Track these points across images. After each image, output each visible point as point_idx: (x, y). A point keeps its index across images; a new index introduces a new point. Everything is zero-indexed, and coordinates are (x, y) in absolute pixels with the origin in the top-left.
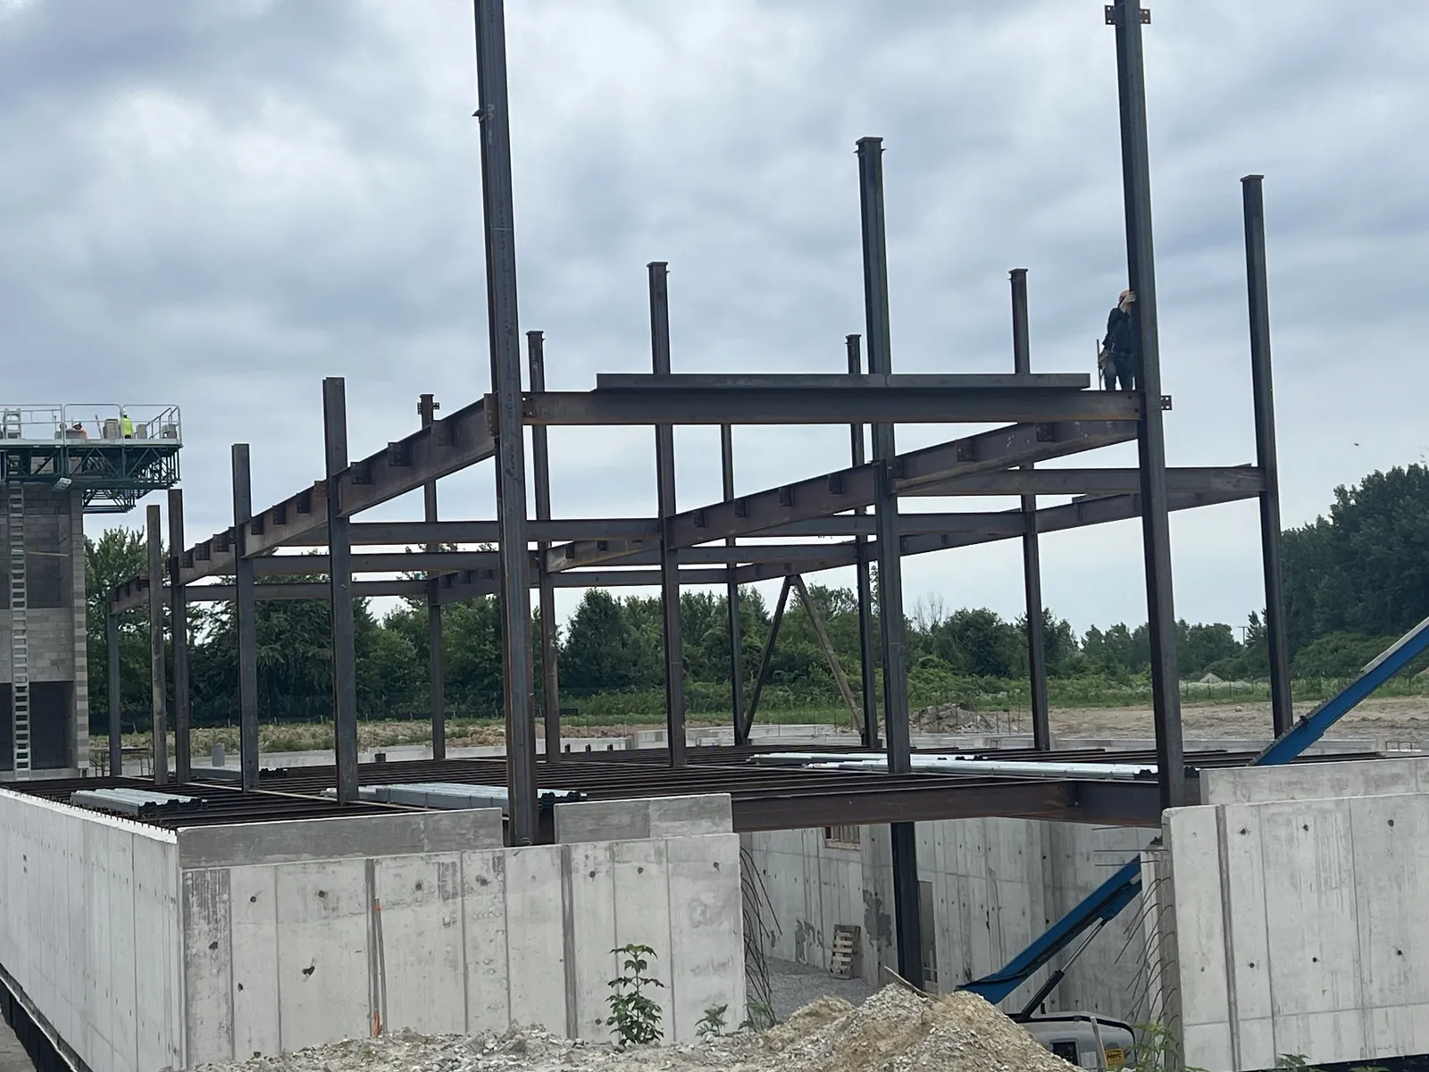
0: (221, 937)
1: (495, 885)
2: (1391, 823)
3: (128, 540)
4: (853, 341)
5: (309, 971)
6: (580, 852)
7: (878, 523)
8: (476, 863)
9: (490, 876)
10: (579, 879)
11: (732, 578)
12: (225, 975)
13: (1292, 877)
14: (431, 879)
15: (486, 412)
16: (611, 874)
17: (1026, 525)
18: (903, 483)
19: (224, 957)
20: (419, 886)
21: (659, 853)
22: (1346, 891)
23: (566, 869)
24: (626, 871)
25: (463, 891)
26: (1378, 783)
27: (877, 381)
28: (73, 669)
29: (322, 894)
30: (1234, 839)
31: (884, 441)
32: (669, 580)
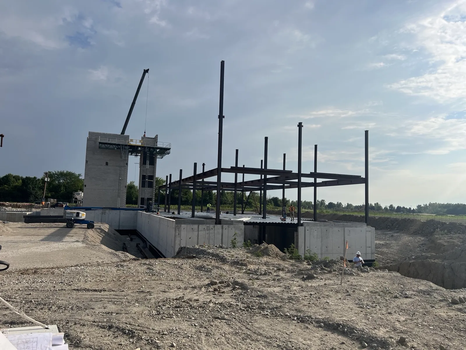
0: (180, 233)
1: (214, 229)
2: (327, 231)
3: (159, 179)
4: (262, 161)
5: (190, 238)
6: (224, 226)
7: (264, 186)
8: (211, 226)
9: (213, 228)
10: (224, 229)
11: (243, 191)
12: (180, 238)
13: (314, 236)
14: (206, 228)
15: (216, 170)
16: (228, 229)
17: (283, 188)
18: (267, 182)
19: (180, 236)
20: (204, 229)
21: (234, 227)
22: (320, 239)
23: (222, 228)
24: (230, 229)
25: (209, 230)
26: (325, 226)
27: (265, 170)
28: (153, 196)
29: (192, 229)
30: (306, 231)
31: (265, 177)
32: (235, 190)
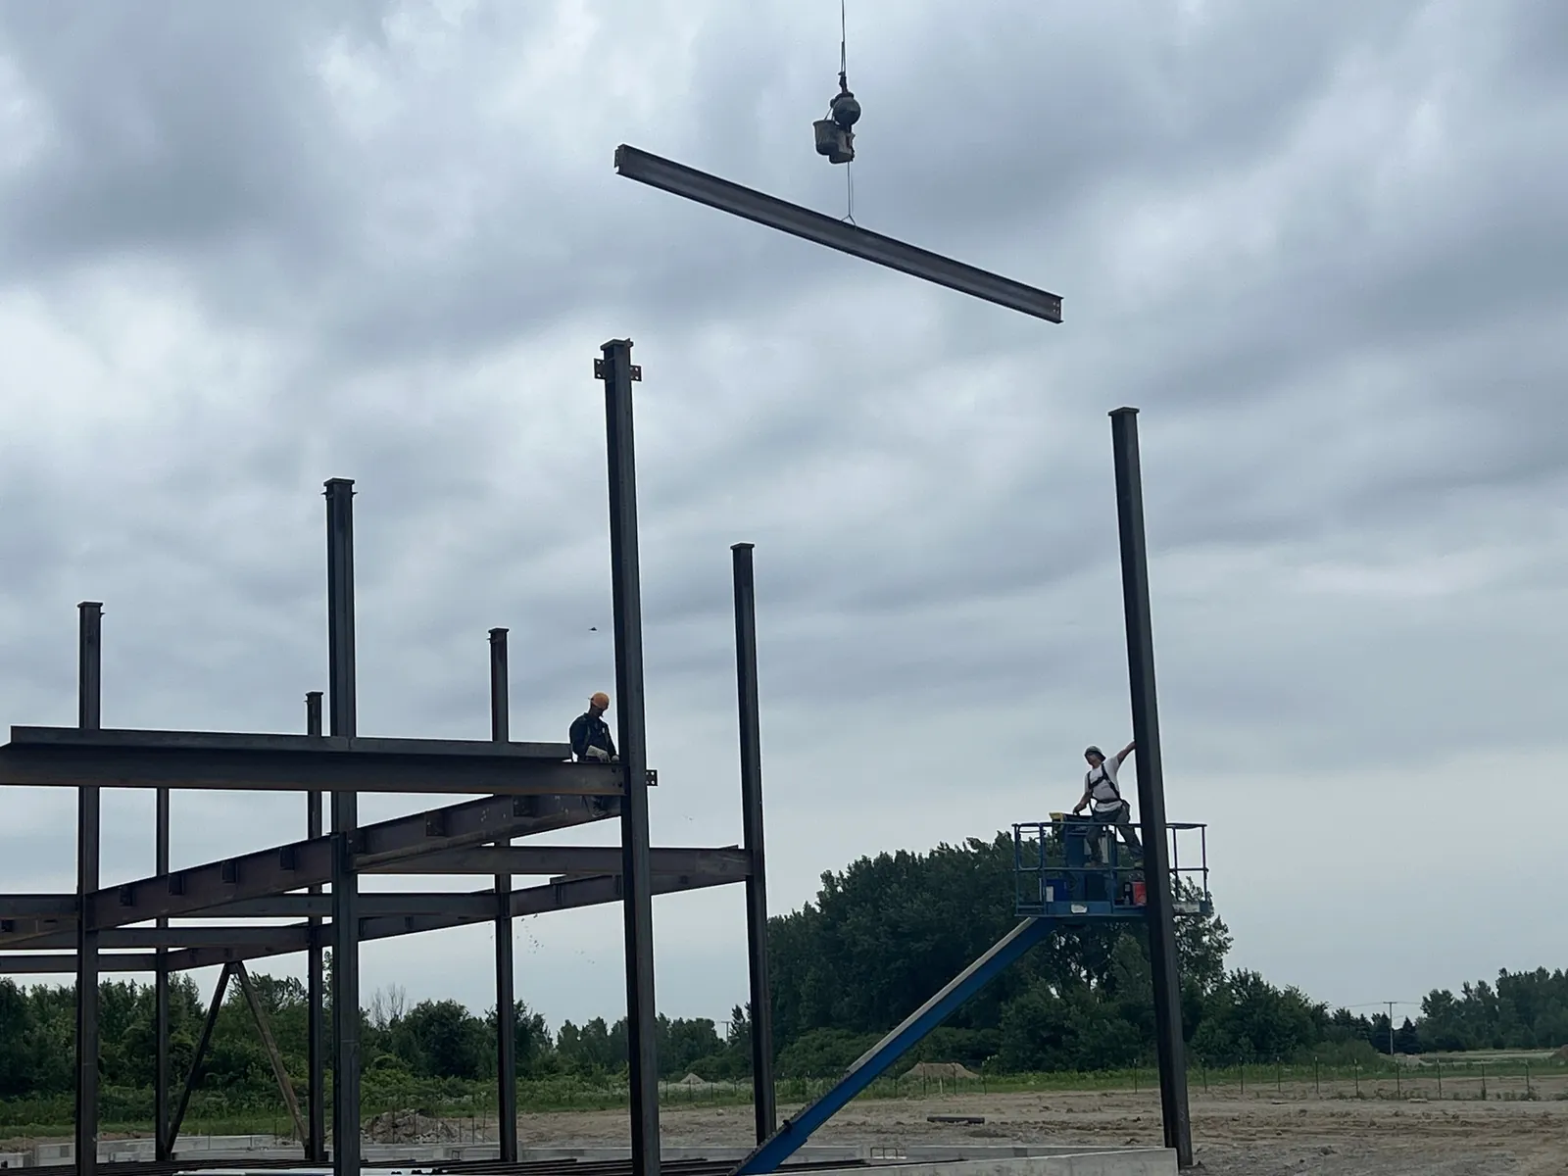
7: (335, 904)
11: (162, 964)
17: (500, 907)
18: (364, 859)
27: (341, 745)
31: (345, 810)
32: (85, 966)
